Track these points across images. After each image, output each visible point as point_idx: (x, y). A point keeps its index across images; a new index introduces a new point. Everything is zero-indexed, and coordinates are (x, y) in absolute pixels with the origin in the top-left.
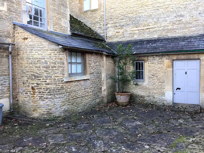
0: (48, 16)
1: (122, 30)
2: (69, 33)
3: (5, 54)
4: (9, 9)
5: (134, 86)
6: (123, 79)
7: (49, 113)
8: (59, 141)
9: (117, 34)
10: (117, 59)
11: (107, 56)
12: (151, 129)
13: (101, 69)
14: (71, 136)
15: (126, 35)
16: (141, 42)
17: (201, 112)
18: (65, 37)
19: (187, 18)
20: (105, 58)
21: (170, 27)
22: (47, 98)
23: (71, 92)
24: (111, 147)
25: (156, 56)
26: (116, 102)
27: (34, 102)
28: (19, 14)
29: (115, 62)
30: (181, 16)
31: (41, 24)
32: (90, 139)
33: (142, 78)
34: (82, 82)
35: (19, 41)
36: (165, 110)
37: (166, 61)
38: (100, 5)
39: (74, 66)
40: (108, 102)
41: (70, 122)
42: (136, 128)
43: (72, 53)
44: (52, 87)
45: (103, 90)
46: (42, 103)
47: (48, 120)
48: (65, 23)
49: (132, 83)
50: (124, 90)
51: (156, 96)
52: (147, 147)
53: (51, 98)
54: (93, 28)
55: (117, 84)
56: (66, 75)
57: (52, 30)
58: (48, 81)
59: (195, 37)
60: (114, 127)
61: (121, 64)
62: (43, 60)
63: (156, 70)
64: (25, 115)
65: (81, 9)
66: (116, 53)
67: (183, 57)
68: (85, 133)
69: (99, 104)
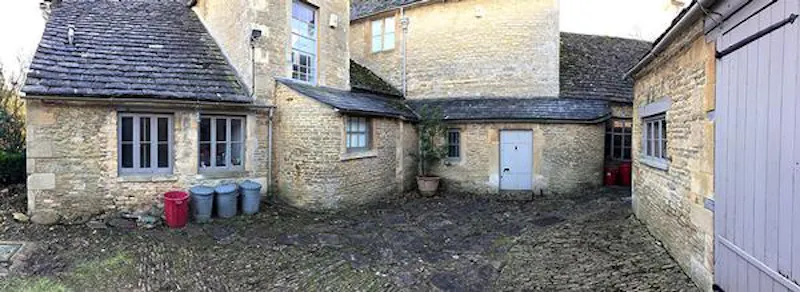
0: (319, 65)
1: (430, 83)
2: (348, 88)
3: (264, 121)
4: (271, 61)
5: (445, 167)
6: (430, 156)
7: (317, 203)
8: (333, 244)
9: (422, 88)
10: (421, 127)
11: (405, 122)
12: (466, 230)
13: (395, 142)
14: (350, 239)
15: (436, 89)
16: (457, 102)
17: (533, 200)
18: (342, 94)
19: (519, 74)
20: (401, 124)
21: (497, 83)
22: (316, 182)
23: (350, 174)
24: (403, 258)
25: (478, 123)
26: (419, 191)
27: (299, 186)
28: (282, 66)
29: (417, 131)
30: (512, 69)
31: (310, 77)
32: (375, 245)
33: (458, 156)
34: (366, 161)
35: (282, 103)
36: (488, 201)
37: (491, 131)
38: (397, 44)
39: (354, 137)
40: (406, 191)
41: (348, 219)
42: (443, 230)
43: (353, 118)
44: (323, 166)
45: (397, 172)
46: (309, 188)
47: (317, 213)
48: (343, 74)
49: (443, 161)
50: (432, 173)
51: (477, 182)
52: (456, 257)
53: (321, 182)
54: (385, 78)
55: (420, 164)
56: (343, 150)
57: (324, 85)
58: (318, 158)
59: (528, 100)
60: (411, 229)
61: (427, 135)
62: (312, 129)
63: (477, 144)
64: (285, 202)
65: (368, 48)
66: (419, 117)
67: (512, 126)
68: (369, 235)
69: (391, 193)
